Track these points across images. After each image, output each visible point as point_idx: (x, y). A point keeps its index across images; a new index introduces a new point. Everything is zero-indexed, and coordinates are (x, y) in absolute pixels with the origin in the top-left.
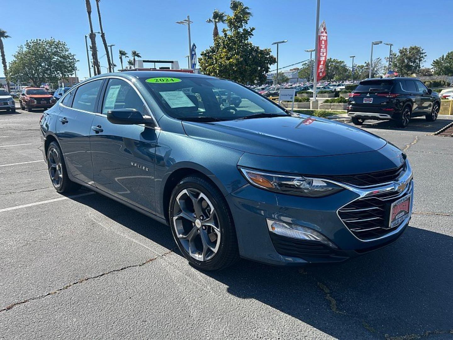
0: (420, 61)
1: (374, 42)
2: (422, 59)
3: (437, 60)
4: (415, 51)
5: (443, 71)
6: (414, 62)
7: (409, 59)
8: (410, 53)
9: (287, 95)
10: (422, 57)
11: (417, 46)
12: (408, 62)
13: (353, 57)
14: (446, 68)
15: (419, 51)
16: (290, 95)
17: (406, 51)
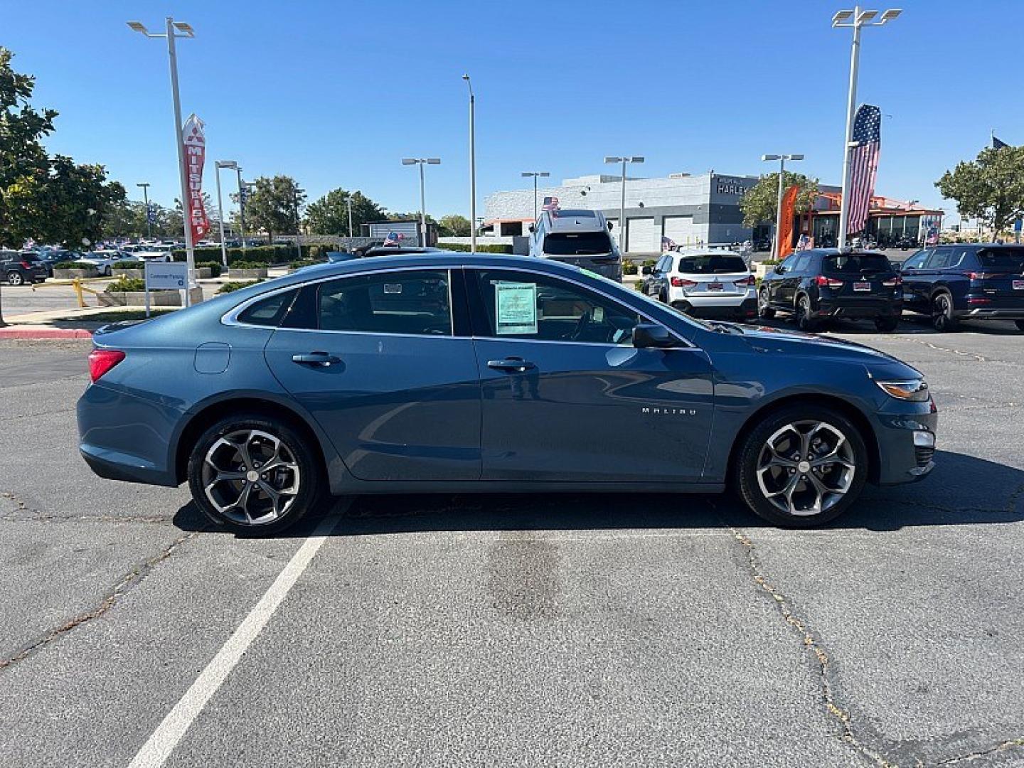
0: (297, 205)
1: (219, 161)
2: (300, 202)
3: (314, 204)
4: (284, 185)
5: (329, 227)
6: (287, 207)
7: (278, 200)
8: (277, 188)
9: (166, 277)
10: (300, 199)
11: (288, 176)
12: (276, 207)
13: (145, 186)
14: (331, 219)
15: (291, 185)
16: (178, 277)
17: (269, 184)
